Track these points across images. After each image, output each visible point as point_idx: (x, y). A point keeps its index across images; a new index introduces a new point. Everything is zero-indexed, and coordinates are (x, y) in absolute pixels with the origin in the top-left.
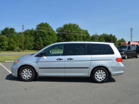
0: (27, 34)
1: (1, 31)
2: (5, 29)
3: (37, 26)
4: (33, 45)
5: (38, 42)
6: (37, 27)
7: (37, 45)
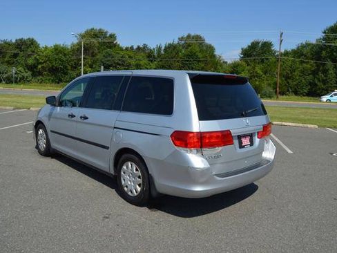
1: (242, 49)
2: (253, 44)
3: (325, 32)
4: (310, 84)
5: (321, 75)
6: (324, 35)
7: (319, 84)
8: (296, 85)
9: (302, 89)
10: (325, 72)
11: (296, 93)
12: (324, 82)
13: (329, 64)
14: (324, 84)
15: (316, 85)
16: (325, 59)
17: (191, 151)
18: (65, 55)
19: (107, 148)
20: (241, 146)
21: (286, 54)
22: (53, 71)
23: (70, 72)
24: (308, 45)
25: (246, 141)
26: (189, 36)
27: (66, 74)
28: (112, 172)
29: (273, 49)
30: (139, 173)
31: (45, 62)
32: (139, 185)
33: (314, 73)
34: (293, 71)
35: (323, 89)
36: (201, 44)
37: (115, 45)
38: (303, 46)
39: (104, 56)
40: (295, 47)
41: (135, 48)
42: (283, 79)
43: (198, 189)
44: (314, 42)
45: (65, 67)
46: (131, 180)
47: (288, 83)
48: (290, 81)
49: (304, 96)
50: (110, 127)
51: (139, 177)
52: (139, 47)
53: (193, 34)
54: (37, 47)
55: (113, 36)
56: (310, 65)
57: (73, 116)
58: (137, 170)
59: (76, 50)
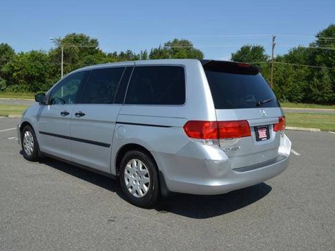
1: (232, 55)
2: (242, 48)
3: (318, 36)
4: (304, 90)
5: (316, 80)
6: (317, 39)
7: (313, 89)
8: (289, 91)
9: (297, 96)
10: (320, 77)
11: (291, 100)
12: (320, 88)
13: (324, 68)
14: (320, 90)
15: (311, 91)
16: (320, 63)
17: (207, 142)
18: (42, 61)
19: (107, 145)
20: (258, 139)
21: (279, 59)
22: (30, 79)
23: (47, 80)
24: (301, 49)
25: (262, 134)
26: (175, 41)
27: (44, 82)
28: (114, 172)
29: (264, 54)
30: (147, 171)
31: (21, 69)
32: (147, 185)
33: (309, 78)
34: (286, 77)
35: (319, 95)
36: (188, 49)
37: (97, 51)
38: (295, 51)
39: (85, 63)
40: (287, 53)
41: (118, 54)
42: (277, 85)
43: (216, 183)
44: (307, 46)
45: (42, 75)
46: (136, 179)
47: (282, 89)
48: (284, 87)
49: (299, 102)
50: (112, 122)
51: (147, 176)
52: (122, 53)
53: (180, 40)
54: (12, 53)
55: (94, 42)
56: (305, 70)
57: (66, 114)
58: (143, 168)
59: (56, 56)
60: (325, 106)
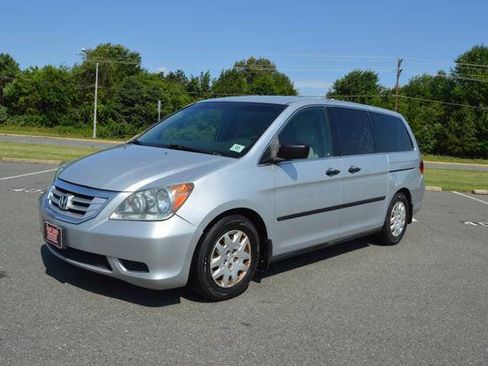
0: (419, 93)
5: (454, 123)
6: (457, 65)
7: (450, 136)
9: (426, 144)
14: (458, 137)
22: (44, 107)
26: (251, 61)
29: (377, 83)
31: (30, 92)
35: (457, 145)
39: (124, 87)
41: (165, 76)
45: (63, 102)
49: (428, 153)
52: (171, 74)
60: (464, 160)
